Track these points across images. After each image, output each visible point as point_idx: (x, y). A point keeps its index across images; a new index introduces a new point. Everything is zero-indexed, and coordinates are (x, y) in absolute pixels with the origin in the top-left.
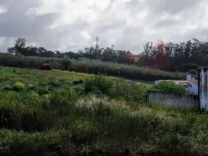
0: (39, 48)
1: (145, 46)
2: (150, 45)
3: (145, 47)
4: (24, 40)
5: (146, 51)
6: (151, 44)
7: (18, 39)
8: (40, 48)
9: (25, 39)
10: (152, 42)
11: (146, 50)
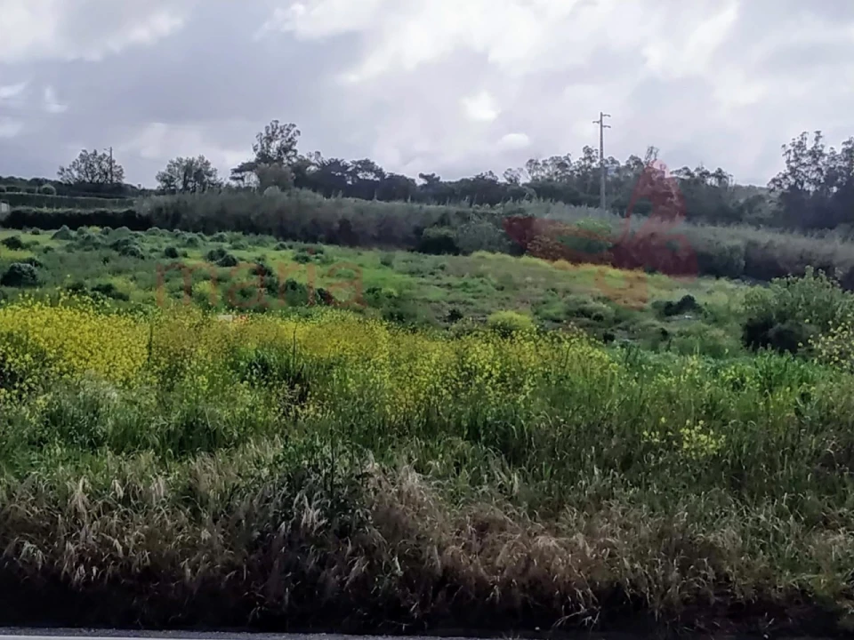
0: (352, 162)
1: (790, 148)
2: (809, 146)
3: (789, 151)
4: (293, 130)
5: (793, 170)
6: (817, 139)
7: (267, 128)
8: (359, 162)
9: (294, 126)
10: (818, 132)
11: (793, 164)
